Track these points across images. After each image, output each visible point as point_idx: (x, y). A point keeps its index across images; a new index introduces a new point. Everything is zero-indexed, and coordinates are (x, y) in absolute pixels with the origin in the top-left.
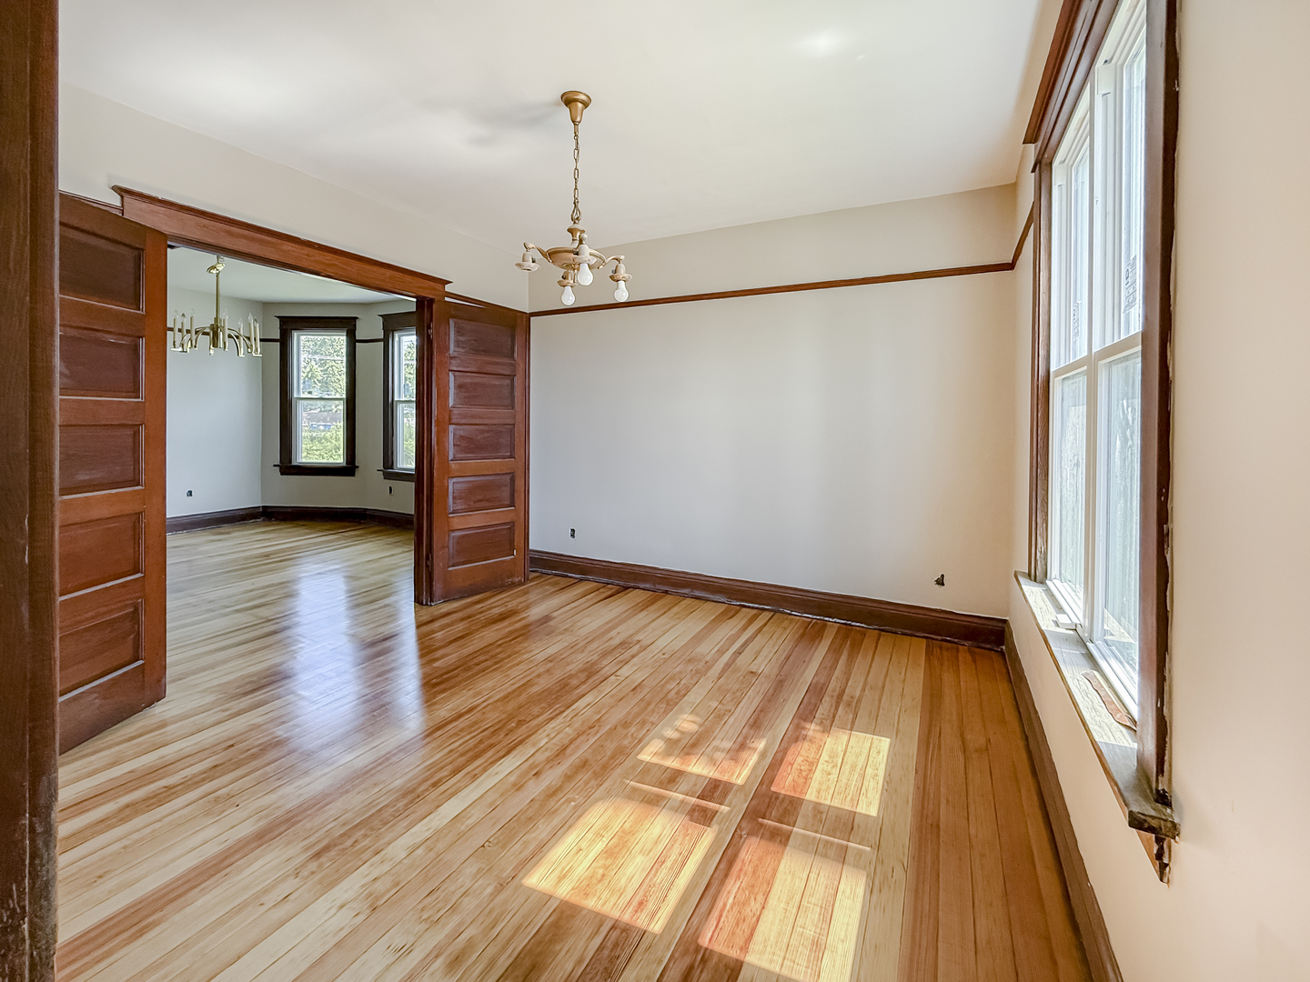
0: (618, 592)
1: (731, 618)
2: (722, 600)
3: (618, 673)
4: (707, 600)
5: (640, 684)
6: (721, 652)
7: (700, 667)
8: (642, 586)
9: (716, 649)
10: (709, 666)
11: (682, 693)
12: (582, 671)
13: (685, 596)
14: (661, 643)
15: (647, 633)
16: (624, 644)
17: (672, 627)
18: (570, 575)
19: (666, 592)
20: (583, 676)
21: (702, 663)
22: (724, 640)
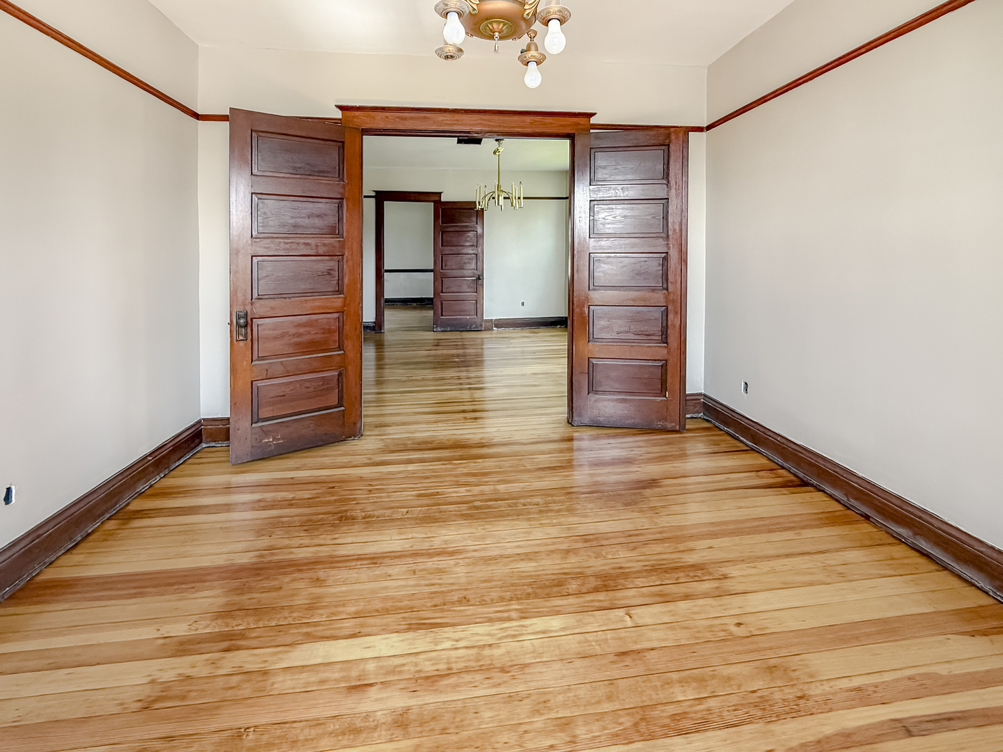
0: (785, 485)
1: (972, 634)
2: (981, 584)
3: (633, 611)
4: (945, 568)
5: (638, 652)
6: (862, 697)
7: (778, 696)
8: (829, 490)
9: (856, 682)
10: (798, 707)
11: (686, 724)
12: (597, 576)
13: (899, 540)
14: (756, 602)
15: (753, 571)
16: (699, 570)
17: (811, 584)
18: (742, 438)
19: (867, 517)
20: (593, 583)
21: (790, 693)
22: (898, 675)
